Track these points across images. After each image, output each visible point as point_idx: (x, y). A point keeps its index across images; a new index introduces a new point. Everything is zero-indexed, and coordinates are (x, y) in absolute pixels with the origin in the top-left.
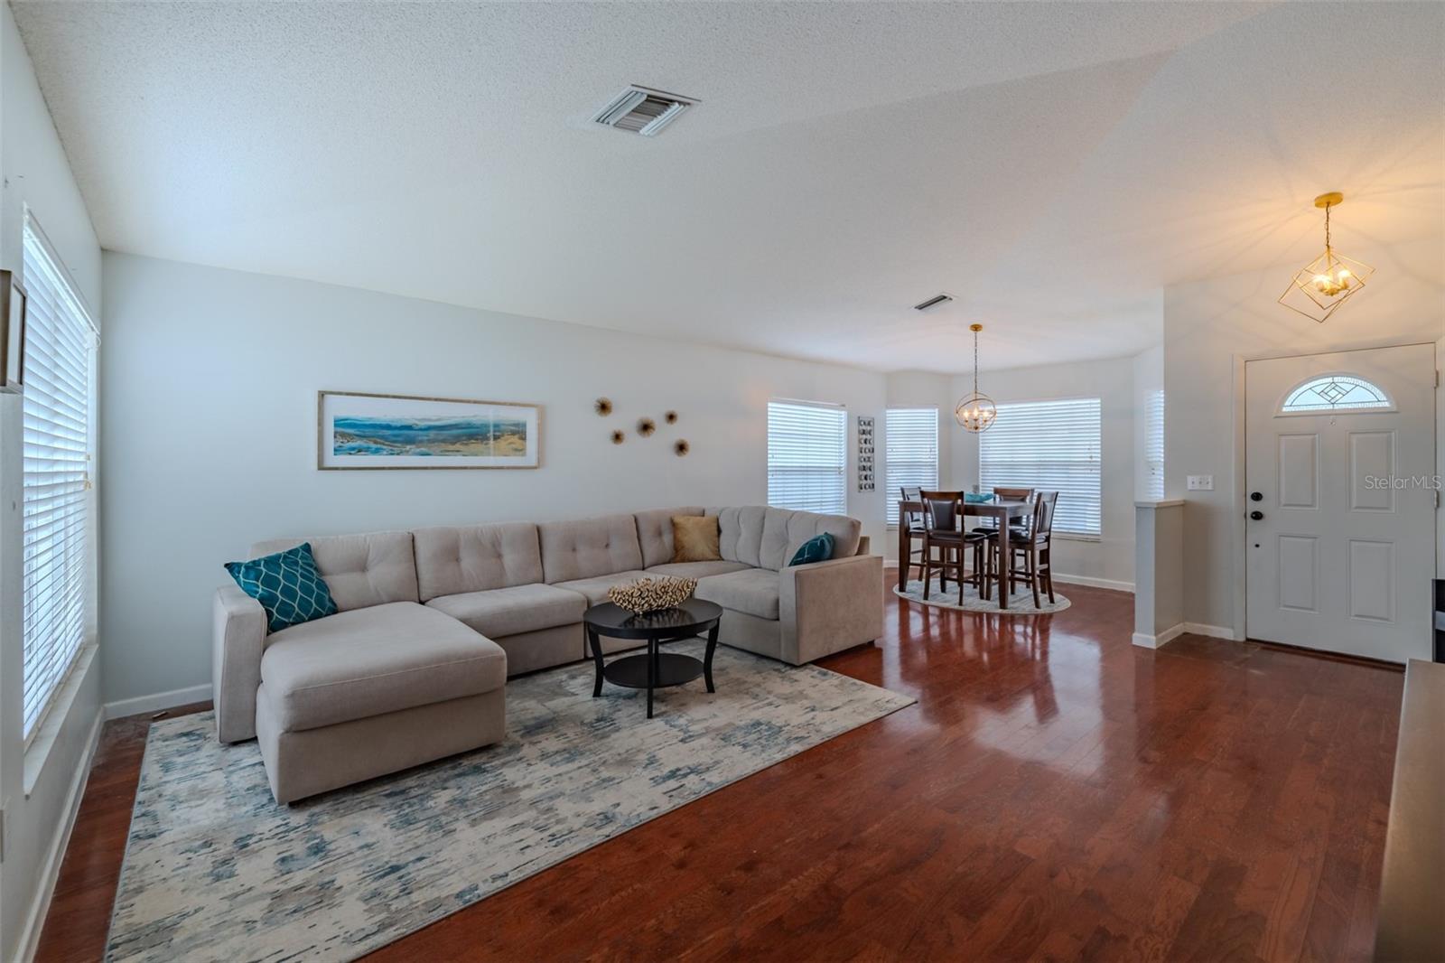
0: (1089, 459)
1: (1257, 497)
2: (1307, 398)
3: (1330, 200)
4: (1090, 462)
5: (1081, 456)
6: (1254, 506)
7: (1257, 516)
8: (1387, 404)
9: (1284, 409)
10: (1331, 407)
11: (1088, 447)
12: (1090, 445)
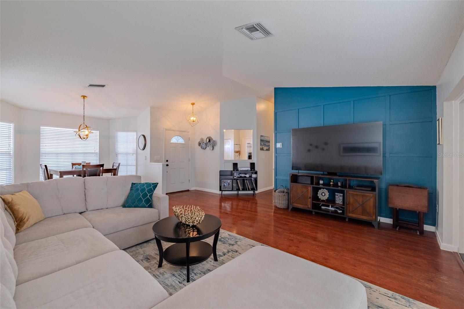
0: (94, 152)
1: (167, 161)
2: (174, 140)
3: (193, 104)
4: (95, 153)
5: (92, 151)
6: (167, 163)
7: (167, 165)
8: (183, 142)
9: (171, 142)
10: (177, 142)
11: (94, 147)
12: (95, 147)
